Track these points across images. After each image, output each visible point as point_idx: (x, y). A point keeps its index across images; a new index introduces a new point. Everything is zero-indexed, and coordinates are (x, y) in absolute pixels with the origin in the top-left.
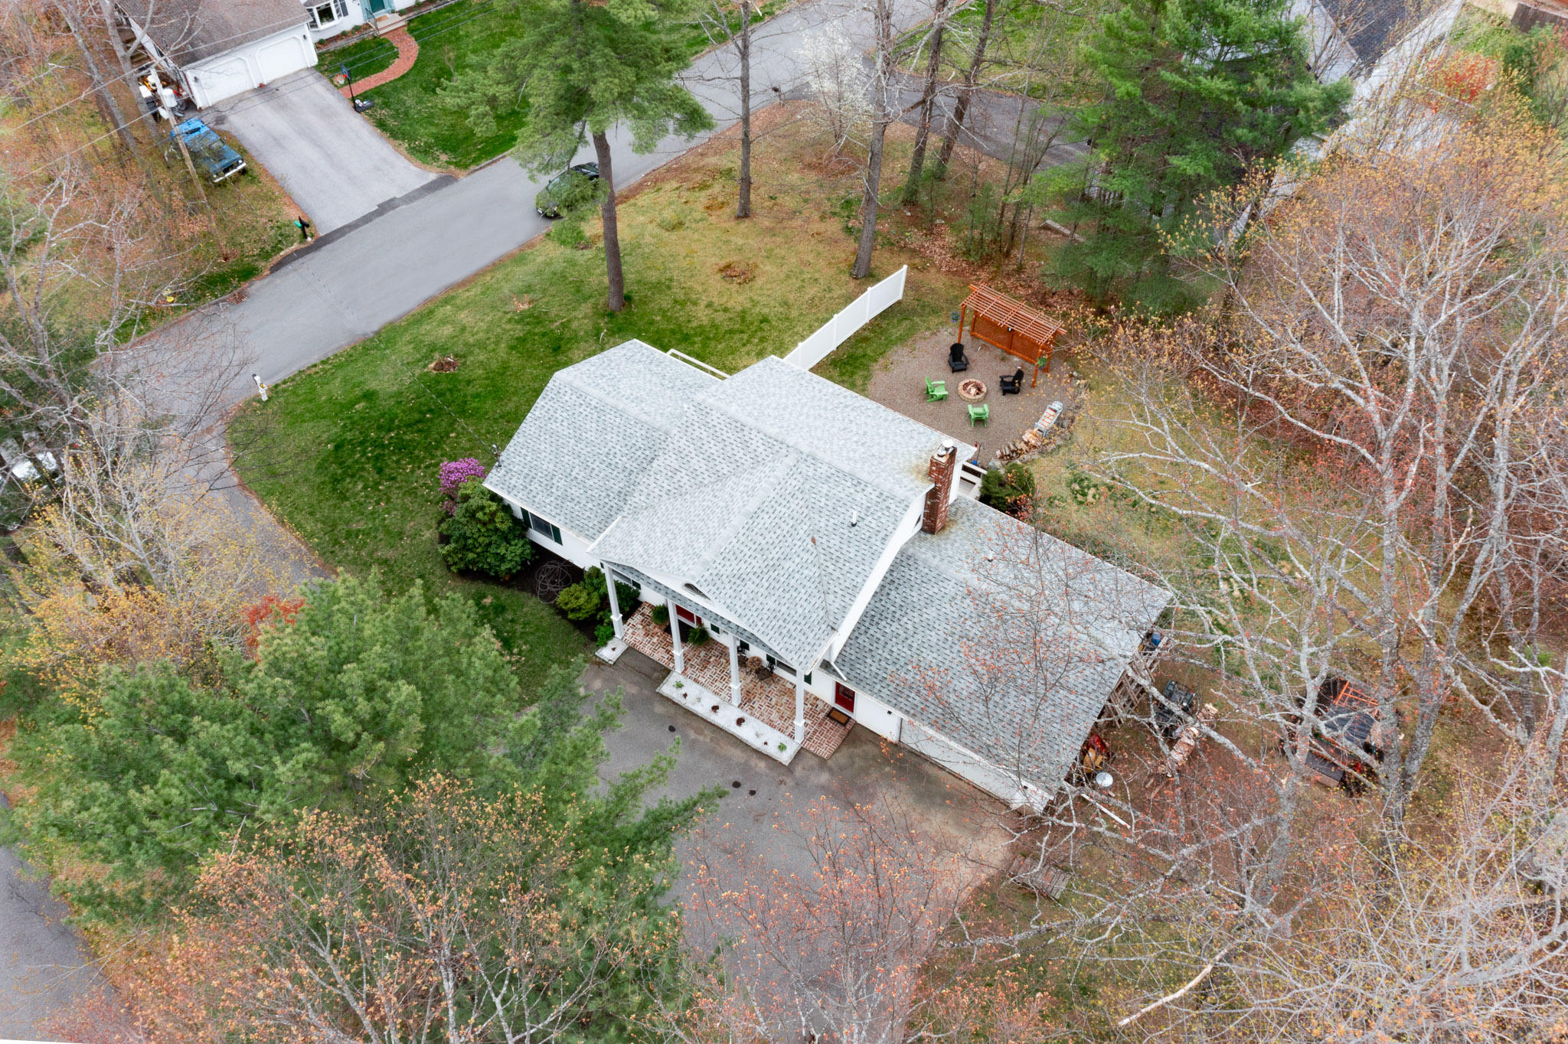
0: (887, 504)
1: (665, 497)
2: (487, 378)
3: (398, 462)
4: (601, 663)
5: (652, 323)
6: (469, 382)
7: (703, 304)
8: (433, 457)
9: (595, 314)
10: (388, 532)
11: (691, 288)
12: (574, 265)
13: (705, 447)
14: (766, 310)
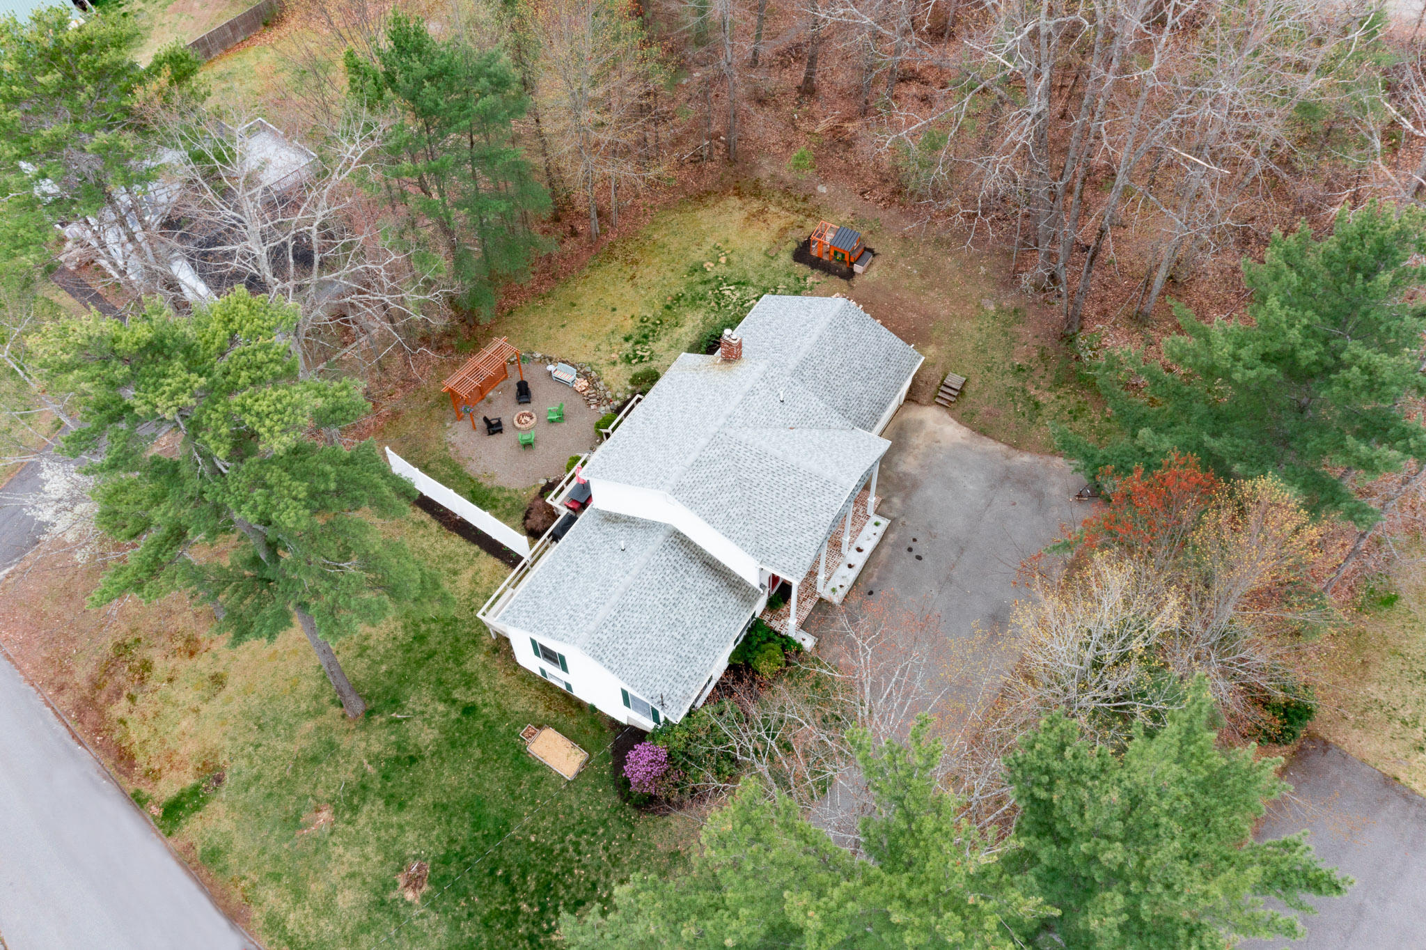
3: (568, 887)
4: (817, 647)
5: (390, 673)
9: (363, 728)
12: (258, 778)
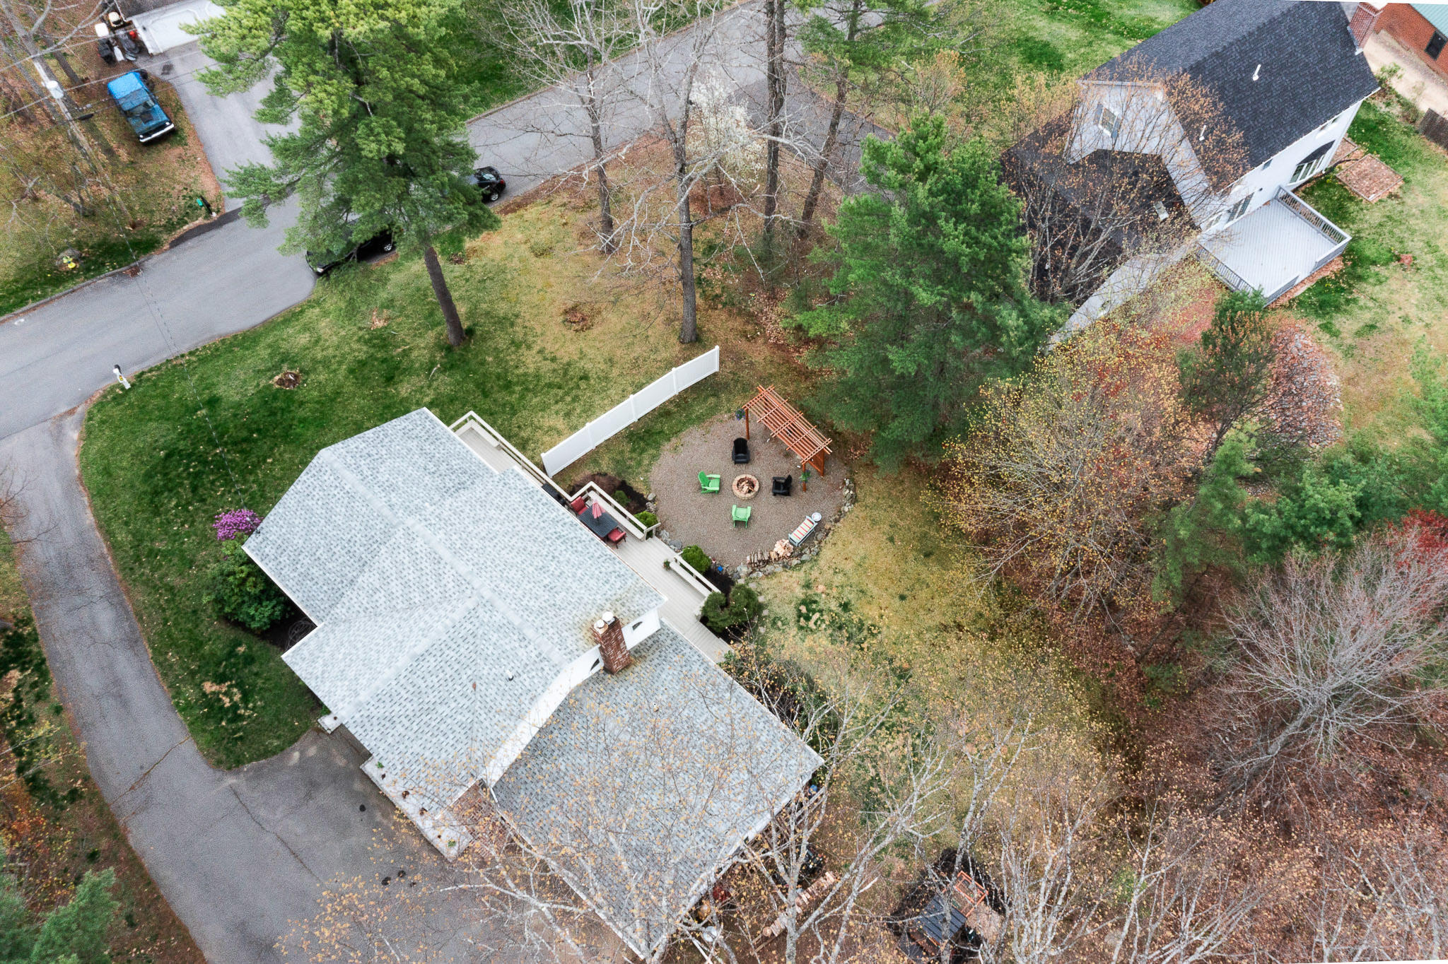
0: (542, 665)
1: (362, 614)
2: (318, 402)
4: (321, 731)
5: (483, 363)
6: (301, 404)
7: (536, 348)
8: (245, 481)
9: (437, 345)
10: (182, 558)
11: (532, 329)
13: (405, 573)
14: (589, 366)
